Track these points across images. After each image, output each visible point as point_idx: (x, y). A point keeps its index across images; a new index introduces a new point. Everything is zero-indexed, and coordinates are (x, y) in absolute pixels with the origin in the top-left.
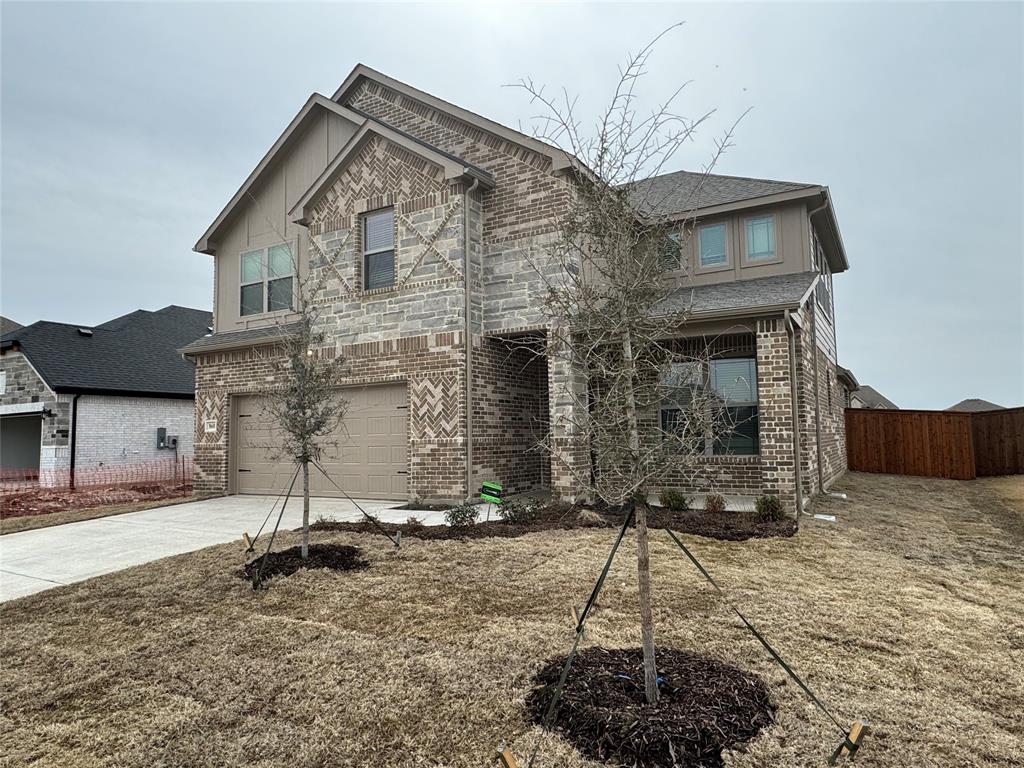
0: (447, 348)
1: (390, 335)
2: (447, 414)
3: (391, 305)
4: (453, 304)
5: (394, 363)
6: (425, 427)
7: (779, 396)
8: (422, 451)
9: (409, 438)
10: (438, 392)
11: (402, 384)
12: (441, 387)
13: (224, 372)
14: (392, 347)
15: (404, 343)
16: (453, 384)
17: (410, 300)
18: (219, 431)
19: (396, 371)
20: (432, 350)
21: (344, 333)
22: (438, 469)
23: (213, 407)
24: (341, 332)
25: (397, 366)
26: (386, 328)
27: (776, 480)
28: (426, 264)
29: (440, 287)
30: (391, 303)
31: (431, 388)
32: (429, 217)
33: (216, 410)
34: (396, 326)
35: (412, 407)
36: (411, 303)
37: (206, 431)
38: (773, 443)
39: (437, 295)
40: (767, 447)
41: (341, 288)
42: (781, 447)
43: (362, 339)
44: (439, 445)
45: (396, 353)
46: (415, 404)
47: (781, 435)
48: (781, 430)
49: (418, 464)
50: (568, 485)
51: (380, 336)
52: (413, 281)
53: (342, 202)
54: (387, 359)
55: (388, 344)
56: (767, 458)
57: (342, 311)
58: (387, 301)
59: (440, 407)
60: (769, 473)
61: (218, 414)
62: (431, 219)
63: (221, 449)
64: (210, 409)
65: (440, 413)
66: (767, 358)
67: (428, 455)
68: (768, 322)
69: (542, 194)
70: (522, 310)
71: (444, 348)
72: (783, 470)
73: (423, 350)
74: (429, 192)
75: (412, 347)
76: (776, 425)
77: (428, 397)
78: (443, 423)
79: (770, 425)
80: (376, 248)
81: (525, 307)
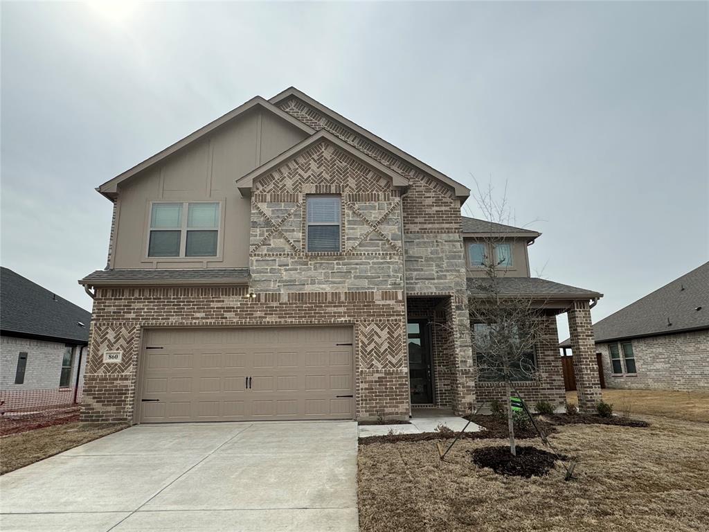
0: (392, 302)
1: (338, 288)
2: (392, 350)
3: (337, 266)
4: (396, 271)
5: (342, 310)
6: (372, 360)
7: (590, 345)
8: (368, 378)
9: (358, 368)
10: (384, 334)
11: (349, 327)
12: (386, 330)
13: (137, 305)
14: (340, 298)
15: (352, 296)
16: (397, 328)
17: (357, 264)
18: (126, 363)
19: (344, 316)
20: (377, 303)
21: (290, 283)
22: (386, 392)
23: (117, 338)
24: (286, 281)
25: (345, 313)
26: (334, 283)
27: (593, 394)
28: (371, 240)
29: (384, 258)
30: (338, 264)
31: (378, 330)
32: (374, 207)
33: (122, 341)
34: (344, 282)
35: (360, 344)
36: (358, 266)
37: (104, 361)
38: (589, 372)
39: (382, 263)
40: (586, 374)
41: (288, 249)
42: (593, 374)
43: (308, 289)
44: (385, 373)
45: (343, 303)
46: (363, 342)
47: (593, 368)
48: (592, 365)
49: (366, 389)
50: (471, 402)
51: (327, 288)
52: (360, 250)
53: (289, 183)
54: (334, 307)
55: (336, 295)
56: (587, 381)
57: (288, 265)
58: (335, 262)
59: (386, 346)
60: (588, 389)
61: (125, 345)
62: (375, 210)
63: (127, 379)
64: (113, 341)
65: (386, 350)
66: (581, 323)
67: (376, 382)
68: (580, 304)
69: (443, 208)
70: (432, 281)
71: (388, 302)
72: (595, 387)
73: (370, 302)
74: (372, 191)
75: (360, 300)
76: (590, 362)
77: (376, 338)
78: (389, 357)
79: (586, 361)
80: (318, 221)
81: (434, 279)
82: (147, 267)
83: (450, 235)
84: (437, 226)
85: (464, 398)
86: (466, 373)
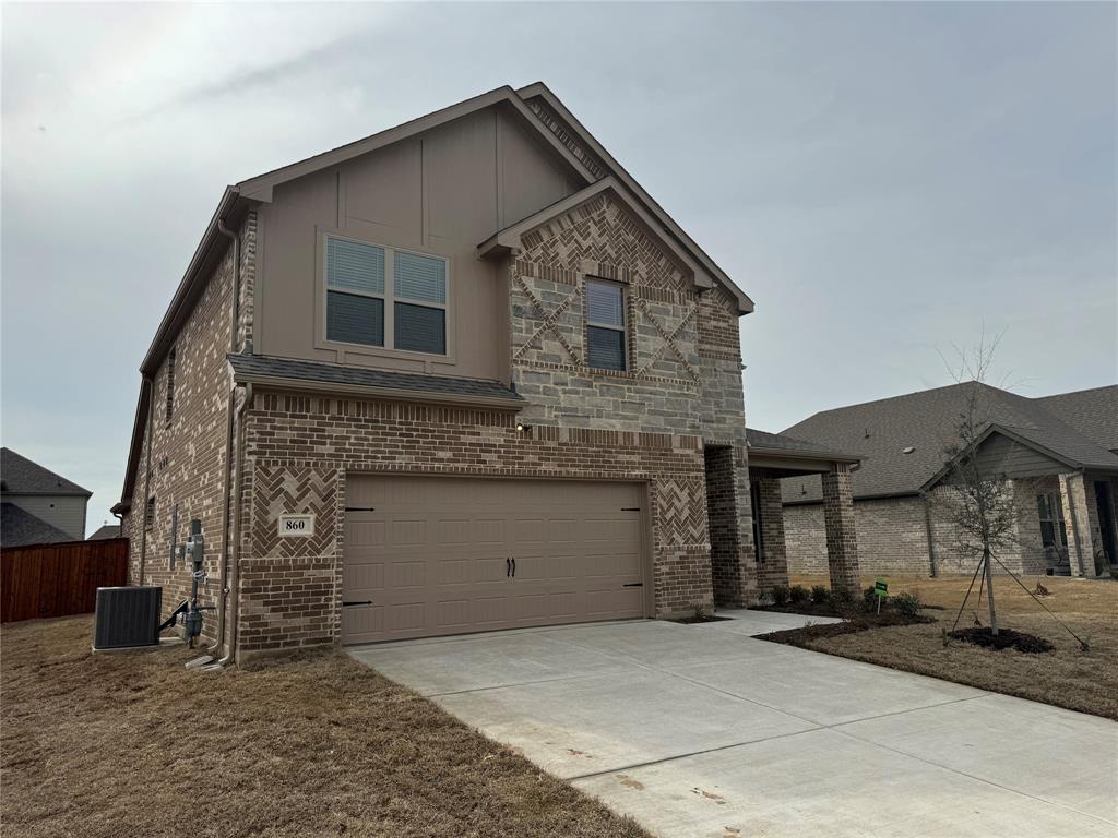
0: (690, 452)
1: (630, 426)
2: (693, 519)
3: (629, 394)
4: (694, 408)
5: (636, 458)
6: (672, 533)
8: (670, 558)
9: (658, 544)
10: (684, 495)
11: (641, 485)
12: (687, 490)
13: (335, 431)
14: (633, 441)
15: (647, 439)
16: (698, 488)
17: (651, 393)
18: (324, 532)
19: (638, 468)
20: (676, 451)
21: (570, 413)
22: (688, 577)
23: (303, 490)
24: (566, 409)
25: (639, 463)
26: (625, 417)
28: (666, 359)
29: (682, 388)
30: (629, 390)
31: (678, 491)
32: (667, 312)
33: (312, 496)
34: (637, 418)
35: (659, 510)
36: (652, 396)
37: (281, 534)
39: (678, 395)
41: (565, 356)
43: (595, 424)
44: (688, 552)
45: (636, 448)
46: (662, 508)
49: (667, 573)
50: (754, 588)
51: (617, 426)
52: (654, 373)
53: (563, 252)
54: (627, 453)
55: (627, 435)
57: (566, 384)
58: (626, 387)
59: (686, 513)
61: (320, 504)
62: (669, 315)
63: (327, 567)
64: (295, 495)
65: (687, 518)
67: (678, 563)
70: (714, 425)
71: (687, 451)
73: (665, 450)
74: (666, 286)
75: (654, 444)
77: (675, 501)
78: (691, 528)
80: (598, 321)
81: (712, 422)
82: (327, 359)
83: (729, 362)
84: (715, 348)
85: (746, 584)
86: (747, 550)
